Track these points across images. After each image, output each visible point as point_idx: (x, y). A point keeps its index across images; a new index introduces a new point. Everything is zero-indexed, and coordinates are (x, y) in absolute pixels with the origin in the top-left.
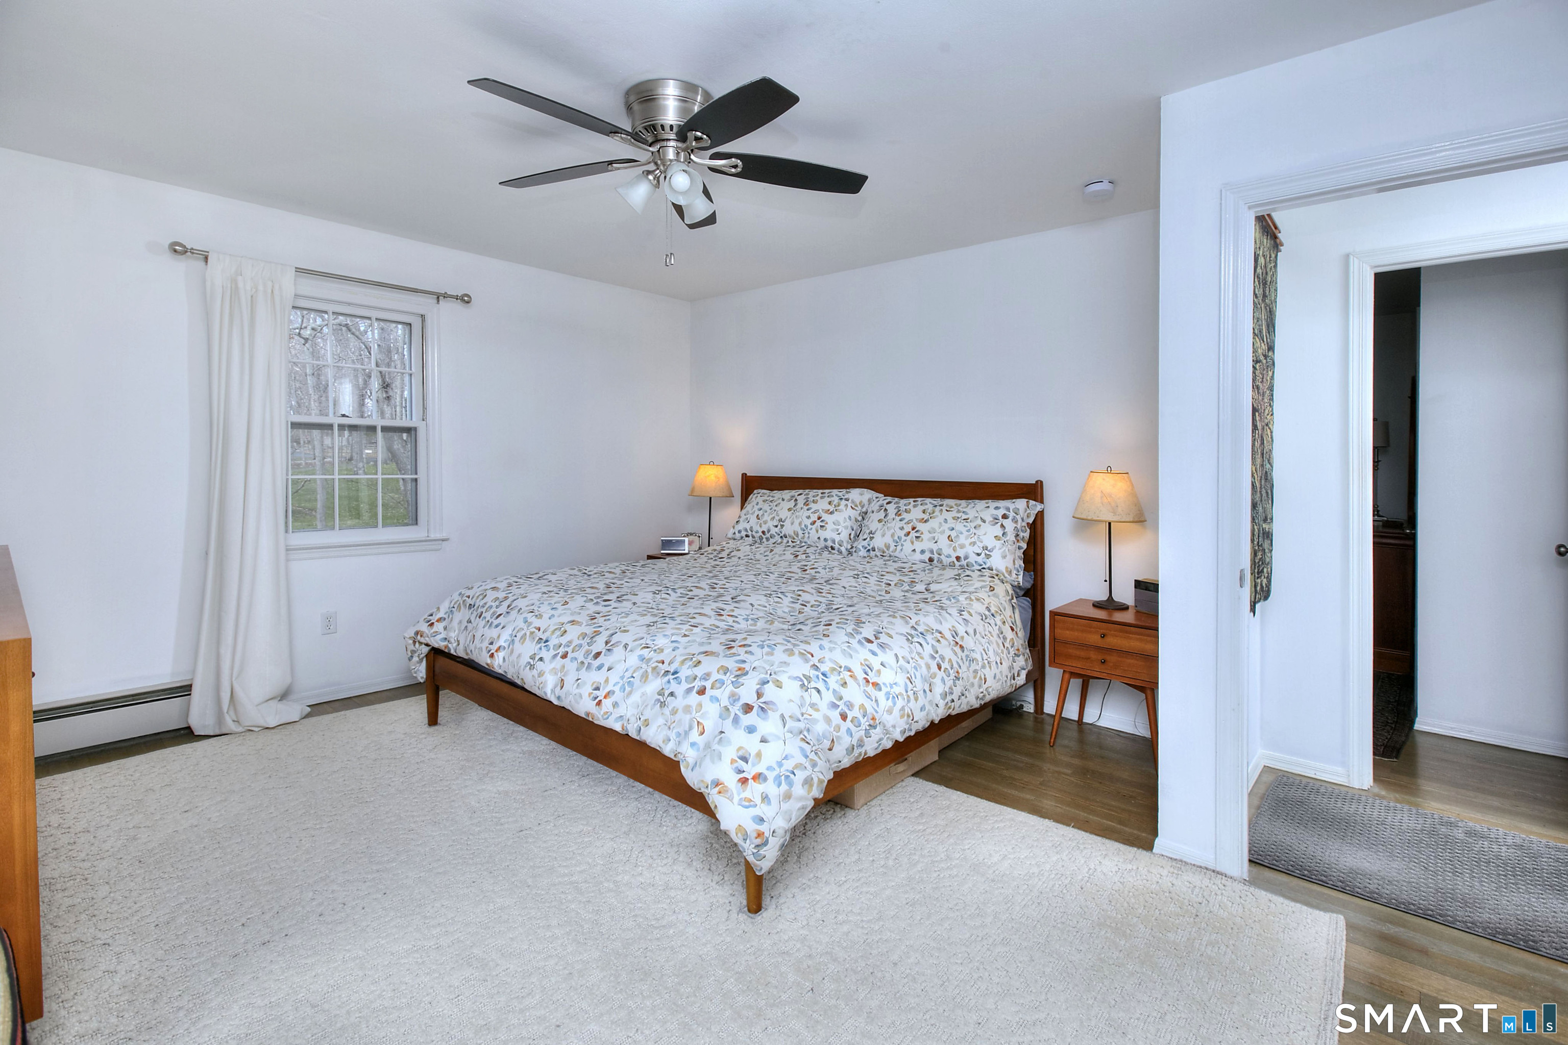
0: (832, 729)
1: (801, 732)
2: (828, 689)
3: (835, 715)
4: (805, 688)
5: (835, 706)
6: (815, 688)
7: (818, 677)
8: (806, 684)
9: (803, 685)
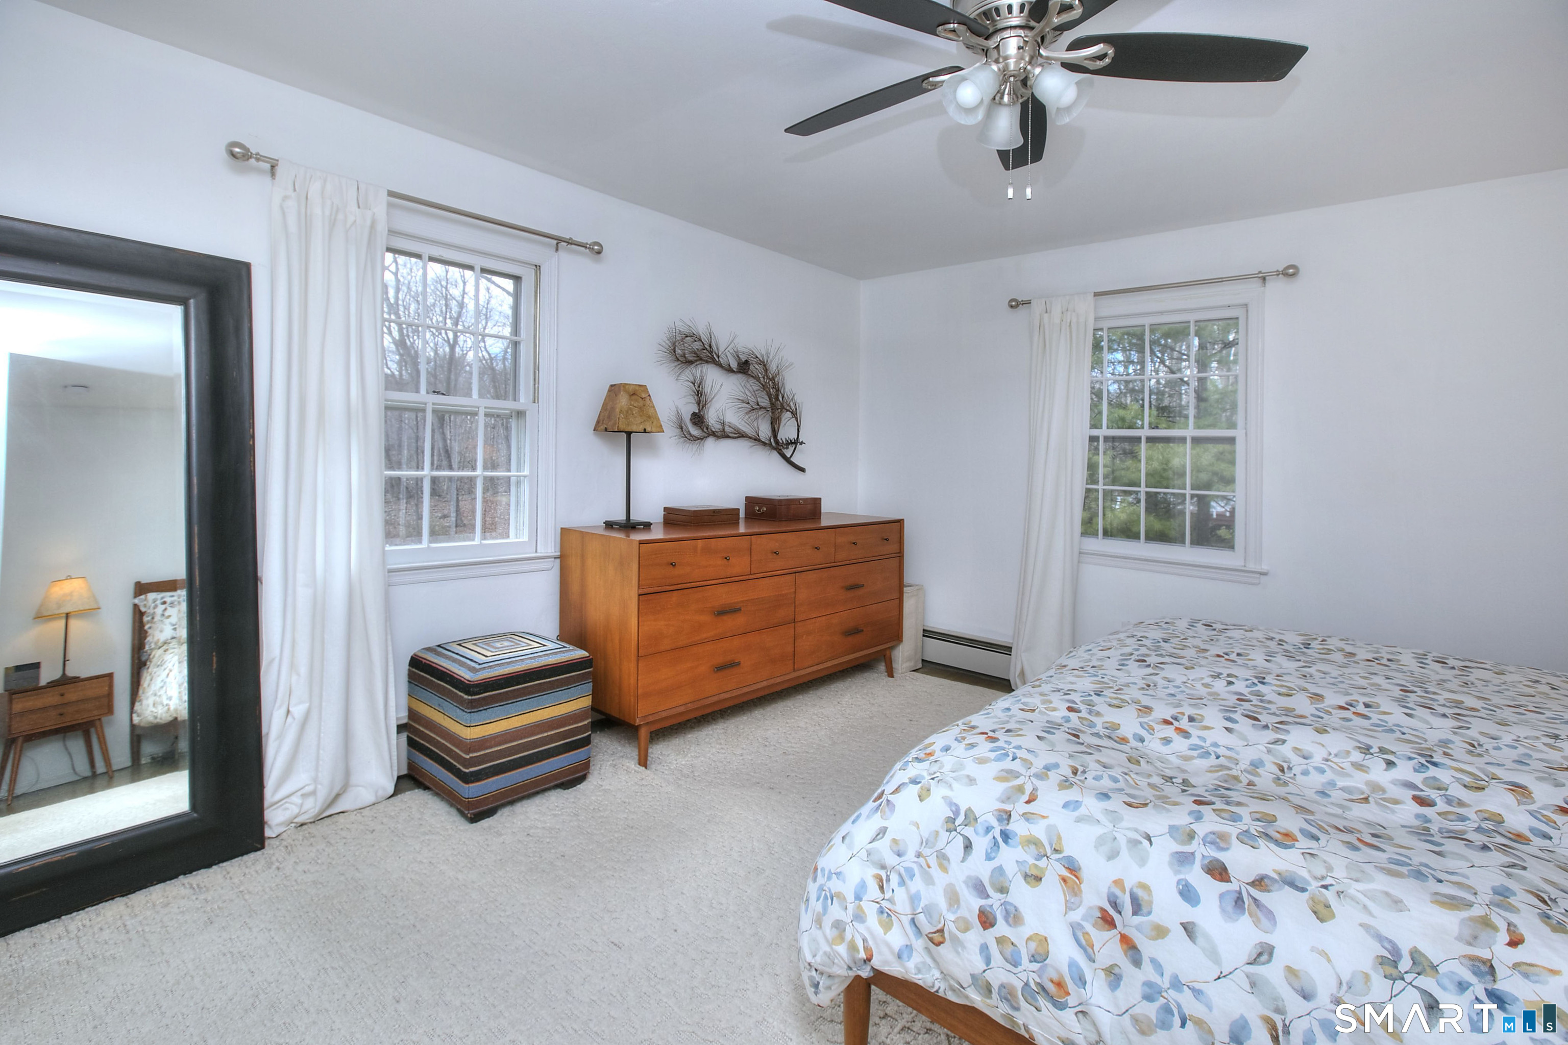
0: (951, 917)
1: (883, 867)
2: (989, 858)
3: (972, 903)
4: (951, 826)
5: (980, 889)
6: (966, 839)
7: (988, 829)
8: (957, 823)
9: (951, 820)
